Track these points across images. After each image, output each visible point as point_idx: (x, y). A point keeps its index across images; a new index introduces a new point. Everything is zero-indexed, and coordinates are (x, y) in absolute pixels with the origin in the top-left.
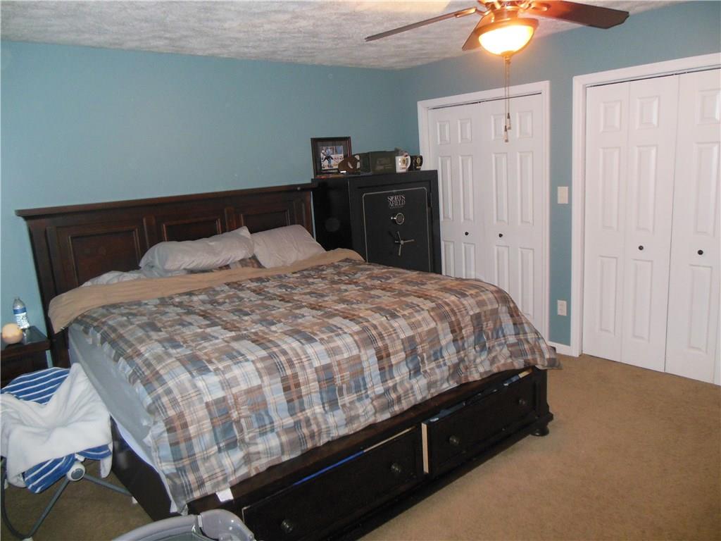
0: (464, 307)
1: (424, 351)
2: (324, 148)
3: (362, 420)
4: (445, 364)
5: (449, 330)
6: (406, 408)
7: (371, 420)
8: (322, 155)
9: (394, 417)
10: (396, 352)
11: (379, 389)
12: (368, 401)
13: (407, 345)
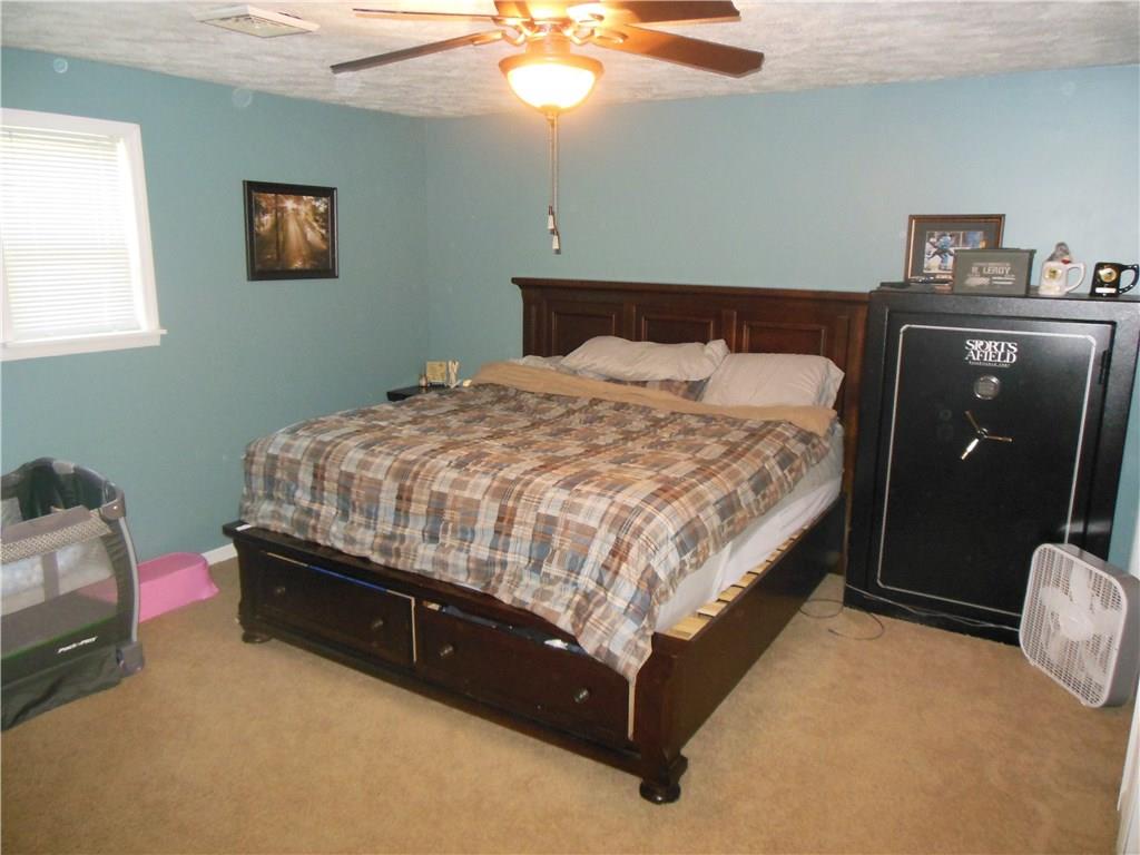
0: (540, 499)
1: (452, 520)
2: (936, 234)
3: (358, 547)
4: (468, 551)
5: (496, 514)
6: (400, 567)
7: (367, 553)
8: (928, 246)
9: (386, 567)
10: (419, 502)
11: (389, 529)
12: (371, 532)
13: (434, 500)
